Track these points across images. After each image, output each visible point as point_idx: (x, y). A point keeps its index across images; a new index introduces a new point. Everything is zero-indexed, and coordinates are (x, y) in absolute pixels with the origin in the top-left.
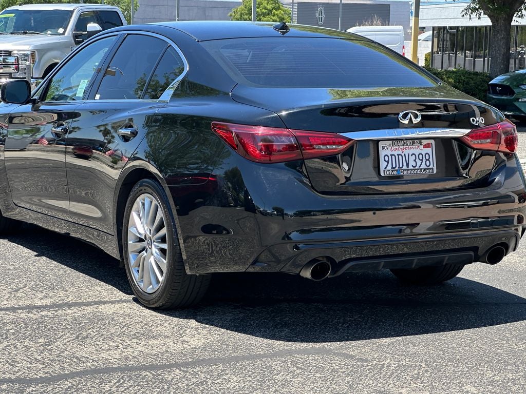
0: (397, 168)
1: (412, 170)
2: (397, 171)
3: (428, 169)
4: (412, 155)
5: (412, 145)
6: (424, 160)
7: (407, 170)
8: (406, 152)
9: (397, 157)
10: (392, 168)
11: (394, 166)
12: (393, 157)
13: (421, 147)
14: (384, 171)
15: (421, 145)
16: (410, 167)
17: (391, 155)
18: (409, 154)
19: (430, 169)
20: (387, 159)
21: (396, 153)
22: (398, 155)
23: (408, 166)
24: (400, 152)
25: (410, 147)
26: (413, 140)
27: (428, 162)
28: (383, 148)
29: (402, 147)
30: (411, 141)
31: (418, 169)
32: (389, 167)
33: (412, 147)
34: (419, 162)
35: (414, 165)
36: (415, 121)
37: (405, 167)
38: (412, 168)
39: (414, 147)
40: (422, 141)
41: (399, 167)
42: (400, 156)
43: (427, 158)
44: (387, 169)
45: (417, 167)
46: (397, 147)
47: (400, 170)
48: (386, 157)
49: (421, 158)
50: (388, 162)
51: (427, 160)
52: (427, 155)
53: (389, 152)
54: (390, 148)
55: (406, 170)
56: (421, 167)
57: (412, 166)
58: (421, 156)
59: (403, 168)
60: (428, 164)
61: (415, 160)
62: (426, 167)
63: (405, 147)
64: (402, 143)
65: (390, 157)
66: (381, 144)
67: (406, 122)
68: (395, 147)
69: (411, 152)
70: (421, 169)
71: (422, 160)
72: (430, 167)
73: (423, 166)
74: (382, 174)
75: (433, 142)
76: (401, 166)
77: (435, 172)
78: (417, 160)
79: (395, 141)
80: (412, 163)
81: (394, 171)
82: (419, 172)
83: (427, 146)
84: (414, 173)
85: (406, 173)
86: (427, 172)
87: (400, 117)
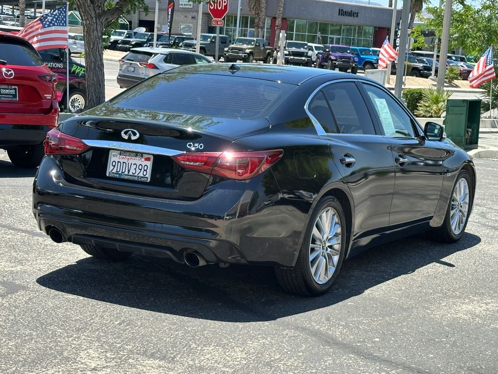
0: (120, 172)
1: (131, 176)
2: (119, 174)
4: (134, 165)
5: (136, 157)
6: (143, 170)
8: (130, 161)
10: (117, 171)
12: (119, 163)
13: (143, 159)
14: (110, 172)
16: (131, 174)
17: (118, 162)
18: (131, 164)
19: (145, 177)
20: (114, 164)
21: (122, 161)
22: (123, 163)
23: (129, 171)
24: (125, 161)
25: (134, 158)
26: (137, 154)
27: (145, 172)
28: (114, 156)
29: (128, 157)
30: (134, 153)
31: (136, 176)
32: (114, 171)
34: (138, 171)
35: (134, 173)
36: (133, 138)
37: (126, 173)
40: (144, 155)
41: (122, 172)
42: (125, 164)
43: (145, 169)
44: (112, 172)
45: (136, 175)
46: (124, 157)
47: (122, 174)
48: (114, 163)
50: (114, 166)
51: (145, 170)
52: (146, 167)
53: (116, 159)
54: (118, 156)
55: (126, 175)
56: (139, 175)
58: (140, 166)
60: (145, 174)
61: (135, 169)
62: (143, 176)
63: (130, 157)
64: (128, 154)
65: (117, 163)
66: (112, 153)
67: (126, 137)
68: (123, 156)
69: (134, 162)
70: (138, 177)
71: (141, 170)
72: (146, 176)
73: (141, 175)
74: (107, 175)
75: (152, 157)
76: (123, 171)
77: (149, 181)
78: (137, 169)
79: (123, 152)
80: (132, 171)
81: (117, 174)
82: (136, 179)
83: (148, 159)
84: (132, 178)
85: (126, 177)
86: (143, 179)
87: (122, 133)
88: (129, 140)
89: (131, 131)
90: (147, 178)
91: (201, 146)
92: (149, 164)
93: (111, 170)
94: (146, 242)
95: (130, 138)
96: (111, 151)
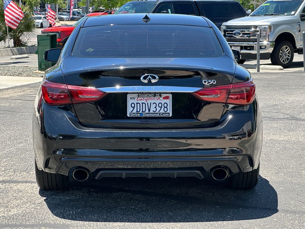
0: (141, 112)
1: (152, 113)
2: (140, 113)
3: (165, 113)
4: (153, 104)
5: (154, 97)
6: (163, 107)
7: (149, 113)
8: (149, 102)
9: (141, 105)
10: (137, 111)
11: (138, 110)
12: (138, 105)
13: (162, 98)
14: (130, 113)
15: (161, 97)
16: (151, 112)
17: (137, 103)
18: (151, 103)
21: (141, 102)
22: (142, 103)
23: (149, 110)
24: (144, 101)
25: (152, 98)
26: (155, 94)
28: (131, 98)
29: (146, 98)
30: (153, 94)
31: (157, 113)
32: (135, 111)
33: (154, 98)
34: (158, 109)
35: (155, 110)
36: (153, 81)
37: (147, 111)
38: (153, 112)
39: (156, 98)
40: (162, 94)
41: (142, 111)
42: (144, 104)
44: (133, 112)
45: (157, 112)
46: (142, 98)
47: (142, 113)
48: (133, 105)
50: (134, 108)
51: (165, 107)
52: (165, 104)
53: (135, 101)
54: (136, 98)
55: (147, 113)
56: (160, 112)
57: (153, 111)
58: (160, 104)
59: (145, 112)
60: (166, 110)
61: (155, 107)
63: (148, 98)
64: (146, 95)
65: (136, 104)
66: (129, 96)
67: (146, 81)
68: (141, 98)
69: (153, 102)
70: (160, 113)
71: (161, 107)
72: (167, 112)
73: (162, 111)
74: (128, 115)
75: (171, 96)
76: (144, 110)
77: (171, 115)
78: (157, 107)
79: (140, 94)
80: (153, 109)
81: (138, 113)
82: (158, 115)
83: (167, 98)
84: (153, 115)
85: (148, 115)
86: (165, 115)
89: (151, 76)
90: (169, 113)
91: (214, 82)
92: (169, 102)
93: (130, 111)
96: (128, 95)
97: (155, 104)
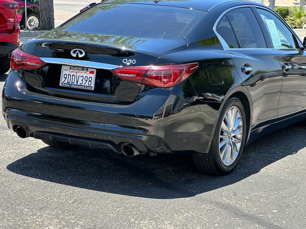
0: (70, 83)
1: (79, 85)
2: (70, 84)
3: (89, 87)
4: (81, 77)
5: (82, 70)
6: (88, 81)
7: (76, 85)
8: (78, 74)
9: (72, 76)
10: (68, 82)
11: (69, 81)
12: (70, 76)
13: (88, 73)
14: (62, 83)
15: (87, 71)
16: (79, 84)
17: (69, 75)
18: (79, 76)
19: (90, 87)
20: (65, 77)
21: (71, 74)
22: (73, 75)
23: (77, 82)
24: (74, 74)
25: (81, 71)
26: (83, 68)
27: (90, 82)
28: (65, 70)
29: (76, 71)
30: (81, 68)
31: (83, 86)
32: (66, 82)
33: (82, 71)
34: (84, 82)
35: (81, 83)
36: (80, 56)
37: (75, 83)
38: (80, 84)
39: (84, 72)
41: (72, 83)
43: (90, 80)
44: (64, 82)
45: (83, 84)
46: (73, 71)
47: (71, 84)
48: (65, 76)
49: (86, 79)
50: (66, 78)
51: (90, 81)
52: (90, 78)
53: (67, 73)
54: (69, 70)
55: (75, 85)
56: (85, 85)
57: (80, 83)
58: (86, 78)
59: (74, 84)
60: (90, 84)
61: (82, 80)
62: (88, 85)
63: (78, 71)
64: (76, 68)
67: (75, 55)
68: (72, 70)
69: (81, 74)
70: (85, 86)
71: (87, 81)
72: (91, 86)
73: (87, 84)
74: (60, 85)
75: (95, 71)
76: (73, 82)
77: (93, 89)
78: (84, 80)
79: (72, 67)
80: (80, 81)
81: (68, 84)
82: (83, 88)
83: (92, 72)
84: (80, 87)
85: (75, 87)
86: (88, 88)
87: (72, 52)
88: (77, 58)
89: (79, 51)
90: (92, 87)
91: (134, 62)
92: (93, 76)
93: (63, 81)
94: (91, 137)
95: (77, 56)
96: (63, 67)
97: (82, 77)
